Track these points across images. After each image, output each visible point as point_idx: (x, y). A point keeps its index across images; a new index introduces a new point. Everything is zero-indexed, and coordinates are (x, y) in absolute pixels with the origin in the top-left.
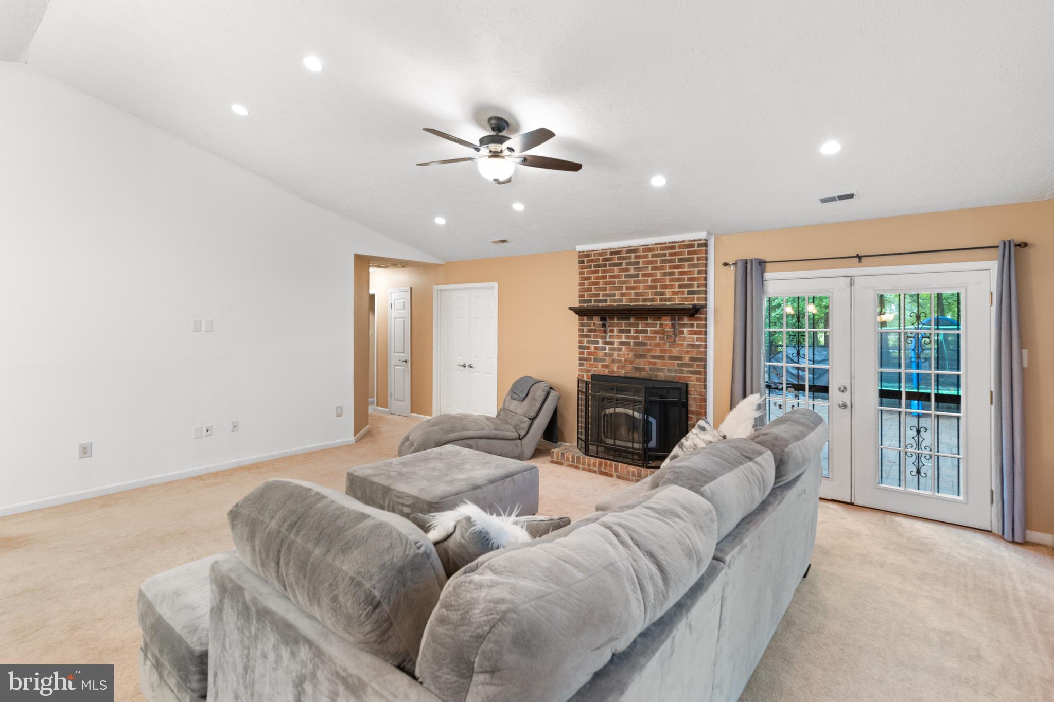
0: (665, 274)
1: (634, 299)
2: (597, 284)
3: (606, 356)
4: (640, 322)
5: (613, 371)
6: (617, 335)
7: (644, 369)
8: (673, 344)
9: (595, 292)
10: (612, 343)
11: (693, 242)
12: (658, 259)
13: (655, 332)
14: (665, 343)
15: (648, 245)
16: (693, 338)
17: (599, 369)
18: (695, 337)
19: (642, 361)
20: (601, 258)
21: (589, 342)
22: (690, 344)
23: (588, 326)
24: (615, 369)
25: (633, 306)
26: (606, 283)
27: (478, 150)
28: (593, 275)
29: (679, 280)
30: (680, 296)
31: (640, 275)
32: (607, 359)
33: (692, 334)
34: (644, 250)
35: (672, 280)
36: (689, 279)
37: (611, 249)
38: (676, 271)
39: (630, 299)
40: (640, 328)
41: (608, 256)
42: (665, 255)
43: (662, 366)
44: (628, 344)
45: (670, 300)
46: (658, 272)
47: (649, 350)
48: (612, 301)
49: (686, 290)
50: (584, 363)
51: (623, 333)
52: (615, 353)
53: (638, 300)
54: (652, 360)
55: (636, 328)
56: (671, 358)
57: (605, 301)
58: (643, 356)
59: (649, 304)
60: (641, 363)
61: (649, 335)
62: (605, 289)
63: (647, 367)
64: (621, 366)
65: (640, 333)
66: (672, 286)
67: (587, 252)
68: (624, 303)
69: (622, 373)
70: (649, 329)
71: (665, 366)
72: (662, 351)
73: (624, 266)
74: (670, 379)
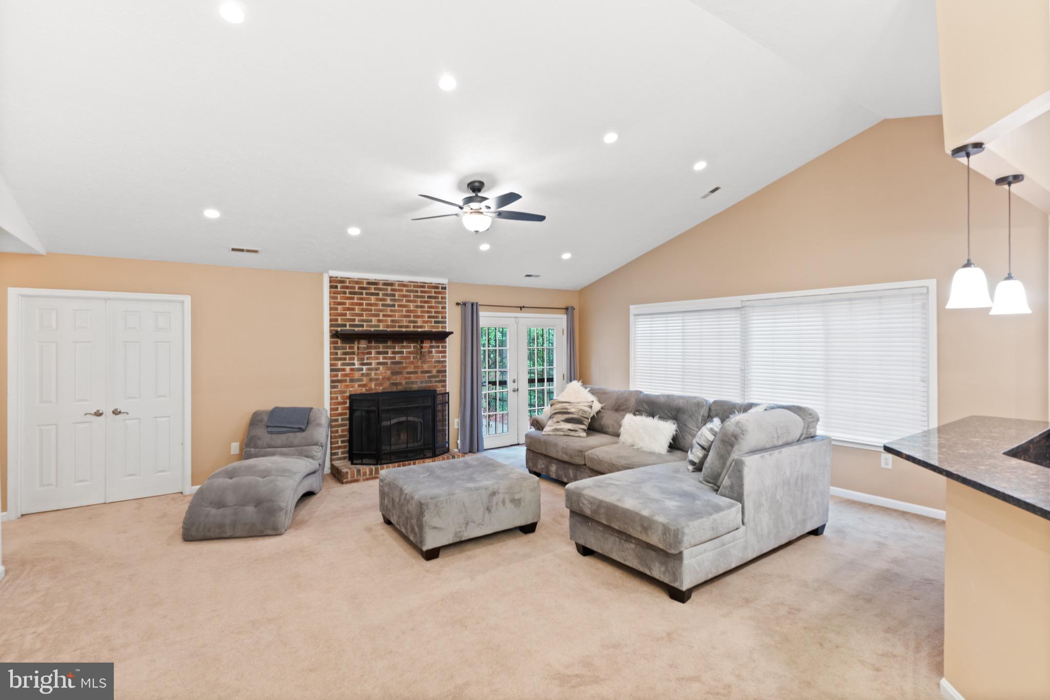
0: (417, 307)
1: (391, 325)
2: (353, 309)
3: (363, 376)
4: (397, 345)
5: (371, 389)
6: (374, 357)
7: (400, 384)
8: (424, 362)
9: (350, 317)
10: (370, 364)
11: (438, 285)
12: (412, 294)
13: (410, 353)
14: (418, 361)
15: (403, 282)
16: (439, 356)
17: (356, 389)
18: (441, 355)
19: (399, 377)
20: (357, 286)
21: (343, 364)
22: (437, 361)
23: (342, 349)
24: (373, 386)
25: (390, 331)
26: (363, 310)
28: (348, 301)
29: (428, 312)
30: (429, 324)
31: (396, 306)
32: (365, 379)
33: (438, 353)
34: (399, 285)
35: (423, 312)
36: (436, 312)
37: (367, 279)
38: (426, 305)
39: (387, 325)
40: (397, 350)
41: (365, 285)
42: (417, 292)
43: (416, 379)
44: (386, 364)
45: (421, 327)
46: (411, 304)
47: (405, 368)
48: (368, 326)
49: (433, 320)
50: (338, 386)
51: (381, 354)
52: (373, 373)
53: (395, 326)
54: (407, 376)
55: (393, 350)
56: (423, 372)
57: (362, 326)
58: (400, 373)
59: (404, 330)
60: (398, 379)
61: (405, 355)
62: (362, 315)
63: (403, 382)
64: (378, 384)
65: (397, 354)
66: (422, 317)
67: (341, 278)
68: (381, 328)
69: (380, 389)
70: (405, 350)
71: (418, 379)
72: (416, 367)
73: (381, 296)
74: (422, 389)
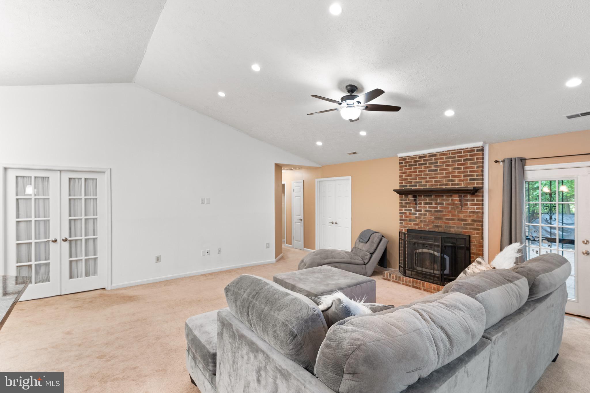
0: (454, 169)
1: (434, 184)
2: (411, 176)
3: (416, 219)
4: (438, 198)
5: (421, 227)
6: (423, 206)
7: (441, 227)
8: (460, 211)
9: (409, 181)
10: (420, 211)
12: (450, 160)
13: (448, 204)
14: (455, 211)
15: (443, 152)
16: (474, 208)
17: (412, 226)
18: (475, 207)
19: (440, 221)
20: (413, 160)
21: (405, 210)
22: (472, 212)
23: (405, 201)
24: (422, 226)
25: (434, 188)
26: (416, 175)
27: (340, 104)
28: (408, 171)
29: (464, 172)
30: (465, 182)
31: (438, 170)
32: (417, 220)
33: (473, 205)
34: (441, 155)
35: (459, 172)
36: (471, 172)
37: (419, 155)
38: (462, 167)
39: (432, 184)
40: (438, 202)
41: (418, 159)
42: (454, 157)
43: (453, 224)
44: (431, 211)
45: (458, 184)
46: (450, 168)
47: (444, 215)
48: (419, 186)
49: (469, 178)
50: (402, 222)
51: (427, 205)
52: (422, 217)
53: (437, 185)
54: (446, 221)
55: (436, 202)
56: (459, 220)
57: (416, 186)
58: (440, 219)
59: (444, 187)
60: (439, 222)
61: (444, 206)
62: (416, 179)
63: (443, 225)
64: (426, 224)
65: (439, 205)
66: (459, 176)
67: (404, 157)
68: (428, 187)
69: (427, 228)
70: (444, 202)
71: (455, 225)
72: (453, 216)
73: (428, 165)
74: (458, 233)
